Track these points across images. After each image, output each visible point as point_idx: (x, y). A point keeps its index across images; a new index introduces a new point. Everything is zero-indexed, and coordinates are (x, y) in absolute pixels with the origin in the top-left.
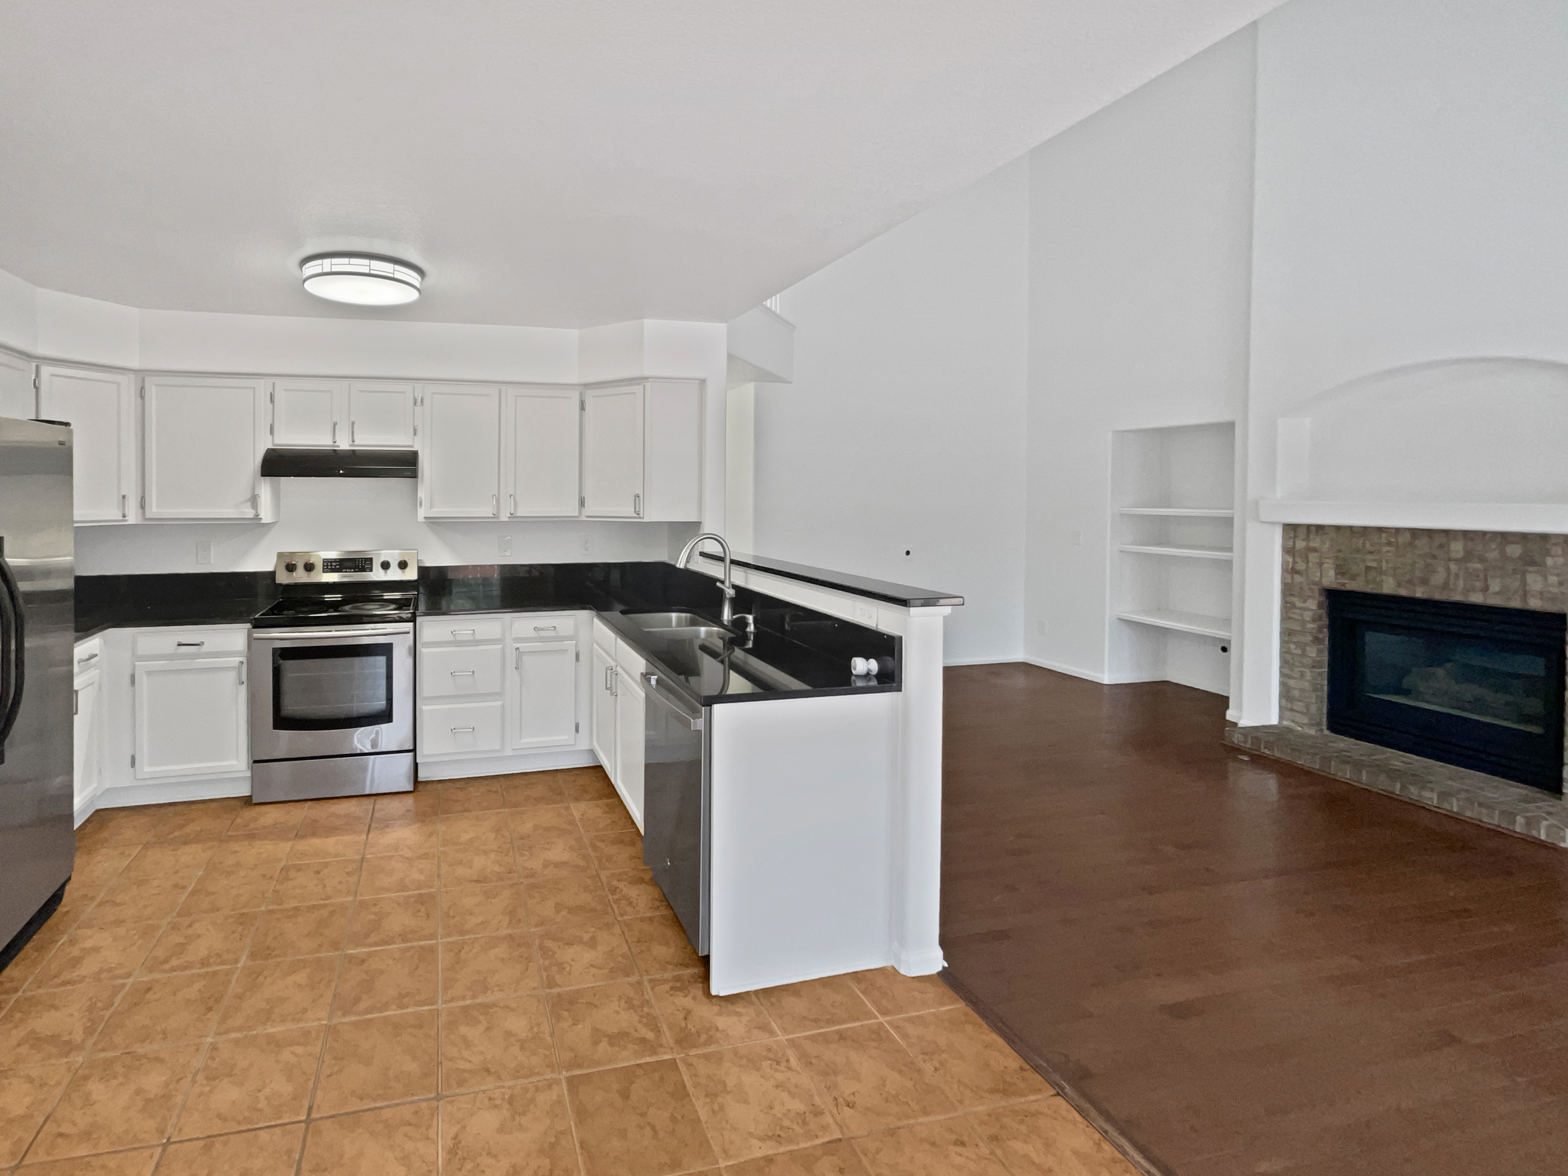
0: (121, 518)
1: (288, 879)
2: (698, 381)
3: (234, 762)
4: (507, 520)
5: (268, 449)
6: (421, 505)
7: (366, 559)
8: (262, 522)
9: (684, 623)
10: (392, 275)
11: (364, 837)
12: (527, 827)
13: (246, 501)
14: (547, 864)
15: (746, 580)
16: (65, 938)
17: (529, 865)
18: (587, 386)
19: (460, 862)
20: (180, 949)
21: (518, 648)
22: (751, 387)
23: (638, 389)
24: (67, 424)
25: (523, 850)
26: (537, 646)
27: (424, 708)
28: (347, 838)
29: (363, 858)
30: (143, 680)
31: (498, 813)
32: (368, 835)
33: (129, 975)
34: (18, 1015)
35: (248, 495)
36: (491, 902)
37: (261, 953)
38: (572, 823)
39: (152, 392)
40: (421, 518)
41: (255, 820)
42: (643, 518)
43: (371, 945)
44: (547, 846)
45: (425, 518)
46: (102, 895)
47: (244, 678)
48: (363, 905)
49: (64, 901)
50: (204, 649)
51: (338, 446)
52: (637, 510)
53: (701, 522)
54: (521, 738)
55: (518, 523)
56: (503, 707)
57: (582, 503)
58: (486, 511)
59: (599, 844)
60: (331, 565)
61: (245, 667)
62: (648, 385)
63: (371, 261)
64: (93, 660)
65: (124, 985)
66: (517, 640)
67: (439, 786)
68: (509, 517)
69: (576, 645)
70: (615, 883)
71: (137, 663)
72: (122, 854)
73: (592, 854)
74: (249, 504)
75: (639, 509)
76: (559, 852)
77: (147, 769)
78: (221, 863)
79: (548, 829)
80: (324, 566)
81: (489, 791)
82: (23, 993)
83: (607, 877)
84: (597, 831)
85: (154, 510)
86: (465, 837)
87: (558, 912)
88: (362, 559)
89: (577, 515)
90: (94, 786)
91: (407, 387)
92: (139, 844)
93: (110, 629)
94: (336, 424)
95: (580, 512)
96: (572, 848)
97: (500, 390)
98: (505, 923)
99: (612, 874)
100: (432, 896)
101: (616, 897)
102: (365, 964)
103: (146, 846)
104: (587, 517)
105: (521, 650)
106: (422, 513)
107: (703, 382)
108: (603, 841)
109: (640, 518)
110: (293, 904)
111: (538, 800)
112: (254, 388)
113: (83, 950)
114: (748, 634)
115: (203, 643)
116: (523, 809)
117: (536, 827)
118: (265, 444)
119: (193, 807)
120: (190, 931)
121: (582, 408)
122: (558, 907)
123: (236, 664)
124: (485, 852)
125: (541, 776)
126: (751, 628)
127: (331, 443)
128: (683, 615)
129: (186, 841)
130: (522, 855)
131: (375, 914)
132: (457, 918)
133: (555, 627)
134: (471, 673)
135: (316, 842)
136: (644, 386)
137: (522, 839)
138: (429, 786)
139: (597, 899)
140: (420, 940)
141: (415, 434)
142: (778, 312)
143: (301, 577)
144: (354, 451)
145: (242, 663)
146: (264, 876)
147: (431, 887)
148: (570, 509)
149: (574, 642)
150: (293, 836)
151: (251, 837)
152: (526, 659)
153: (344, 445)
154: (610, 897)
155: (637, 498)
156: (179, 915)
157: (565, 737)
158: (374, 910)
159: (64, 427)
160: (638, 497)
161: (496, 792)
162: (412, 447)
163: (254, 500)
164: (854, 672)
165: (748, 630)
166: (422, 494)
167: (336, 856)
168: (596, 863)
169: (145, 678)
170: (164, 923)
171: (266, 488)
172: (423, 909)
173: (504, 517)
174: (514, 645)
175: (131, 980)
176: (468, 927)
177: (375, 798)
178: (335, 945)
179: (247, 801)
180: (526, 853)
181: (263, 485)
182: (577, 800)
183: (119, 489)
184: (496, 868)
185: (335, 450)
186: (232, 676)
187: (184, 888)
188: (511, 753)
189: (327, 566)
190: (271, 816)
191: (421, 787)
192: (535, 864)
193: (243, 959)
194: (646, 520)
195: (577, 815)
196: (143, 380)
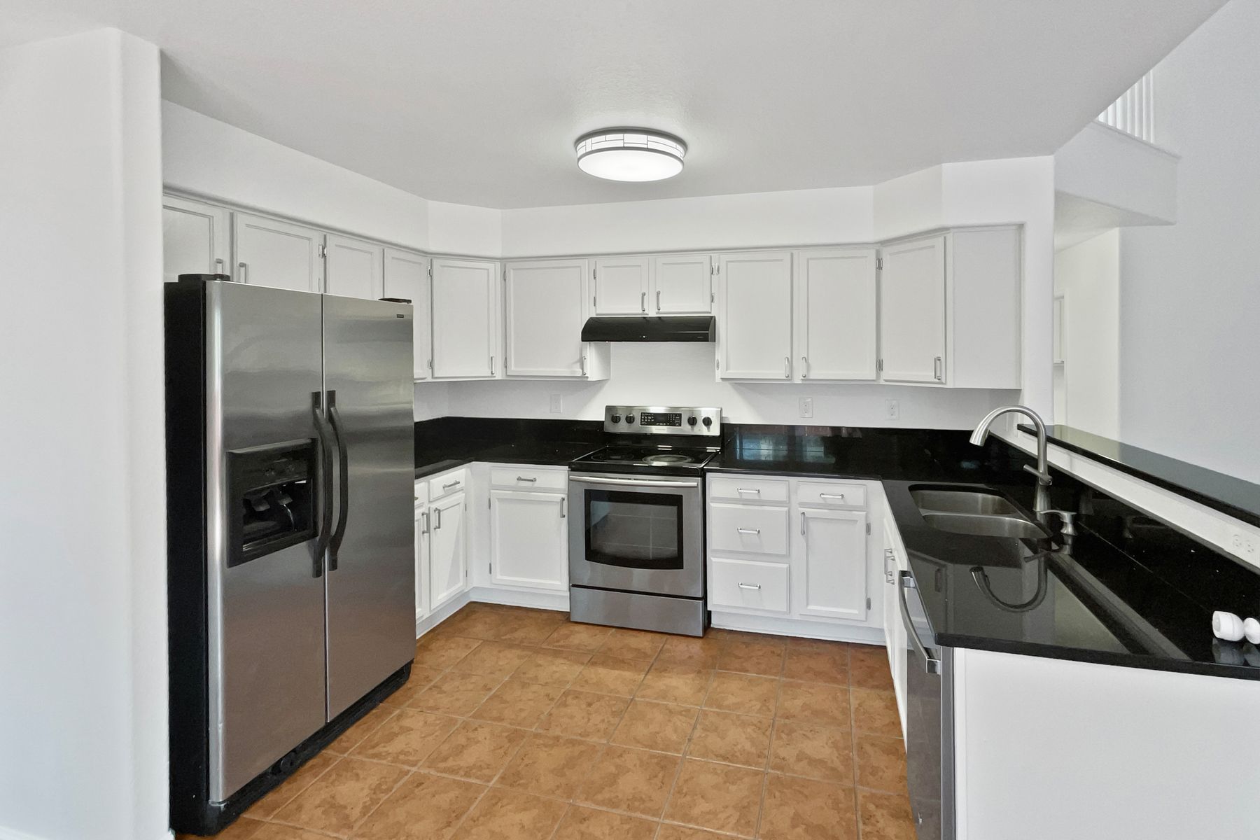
0: (490, 375)
1: (565, 705)
2: (1014, 227)
3: (558, 583)
4: (800, 382)
5: (591, 319)
6: (718, 366)
7: (676, 414)
8: (589, 380)
9: (990, 508)
10: (645, 146)
11: (642, 676)
12: (795, 704)
13: (576, 362)
14: (801, 757)
15: (1071, 465)
16: (397, 712)
17: (783, 752)
18: (884, 243)
19: (716, 730)
20: (460, 750)
21: (803, 513)
22: (1114, 234)
23: (939, 242)
24: (409, 301)
25: (783, 732)
26: (824, 512)
27: (713, 559)
28: (628, 674)
29: (632, 699)
30: (496, 505)
31: (773, 680)
32: (646, 675)
33: (414, 764)
34: (334, 776)
35: (578, 357)
36: (728, 788)
37: (513, 778)
38: (845, 712)
39: (511, 275)
40: (718, 380)
41: (568, 637)
42: (945, 384)
43: (598, 803)
44: (810, 735)
45: (722, 379)
46: (436, 680)
47: (565, 513)
48: (610, 752)
49: (412, 677)
50: (536, 484)
51: (647, 314)
52: (938, 374)
53: (1020, 390)
54: (807, 604)
55: (812, 386)
56: (789, 569)
57: (880, 366)
58: (779, 373)
59: (868, 748)
60: (648, 419)
61: (565, 503)
62: (950, 236)
63: (625, 135)
64: (458, 486)
65: (409, 771)
66: (802, 505)
67: (728, 637)
68: (802, 380)
69: (867, 516)
70: (872, 807)
71: (492, 491)
72: (467, 645)
73: (856, 758)
74: (578, 364)
75: (941, 373)
76: (820, 745)
77: (499, 577)
78: (524, 673)
79: (816, 713)
80: (641, 419)
81: (773, 652)
82: (349, 755)
83: (864, 797)
84: (870, 729)
85: (514, 369)
86: (731, 700)
87: (794, 826)
88: (673, 414)
89: (874, 378)
90: (461, 584)
91: (704, 258)
92: (479, 639)
93: (474, 462)
94: (645, 294)
95: (878, 376)
96: (835, 745)
97: (792, 255)
98: (733, 821)
99: (873, 795)
100: (674, 761)
101: (868, 829)
102: (585, 825)
103: (486, 642)
104: (886, 381)
105: (807, 515)
106: (719, 374)
107: (1021, 226)
108: (873, 745)
109: (942, 383)
110: (558, 732)
111: (818, 674)
112: (580, 267)
113: (401, 727)
114: (1065, 538)
115: (535, 480)
116: (800, 681)
117: (805, 707)
118: (590, 313)
119: (531, 614)
120: (471, 735)
121: (879, 267)
122: (796, 820)
123: (559, 500)
124: (744, 724)
125: (828, 646)
126: (1068, 530)
127: (641, 311)
128: (990, 496)
129: (511, 646)
130: (779, 738)
131: (617, 766)
132: (688, 798)
133: (842, 496)
134: (756, 532)
135: (602, 671)
136: (945, 238)
137: (787, 718)
138: (719, 636)
139: (844, 824)
140: (643, 812)
141: (712, 301)
142: (1152, 141)
143: (623, 427)
144: (660, 318)
145: (563, 499)
146: (548, 695)
147: (677, 751)
148: (868, 373)
149: (865, 513)
150: (586, 659)
151: (557, 653)
152: (812, 525)
153: (652, 313)
154: (861, 826)
155: (938, 362)
156: (473, 717)
157: (855, 611)
158: (617, 760)
159: (406, 303)
160: (939, 360)
161: (779, 655)
162: (710, 313)
163: (582, 361)
164: (1217, 634)
165: (1064, 531)
166: (719, 356)
167: (611, 691)
168: (858, 772)
169: (497, 503)
170: (461, 719)
171: (592, 351)
172: (660, 775)
173: (798, 379)
174: (800, 509)
175: (414, 769)
176: (696, 812)
177: (669, 636)
178: (570, 791)
179: (566, 617)
180: (784, 736)
181: (588, 349)
182: (860, 683)
183: (489, 353)
184: (748, 746)
185: (645, 318)
186: (556, 510)
187: (490, 689)
188: (799, 618)
189: (644, 419)
190: (582, 637)
191: (712, 635)
192: (788, 753)
193: (496, 779)
194: (950, 385)
195: (854, 703)
196: (505, 266)
